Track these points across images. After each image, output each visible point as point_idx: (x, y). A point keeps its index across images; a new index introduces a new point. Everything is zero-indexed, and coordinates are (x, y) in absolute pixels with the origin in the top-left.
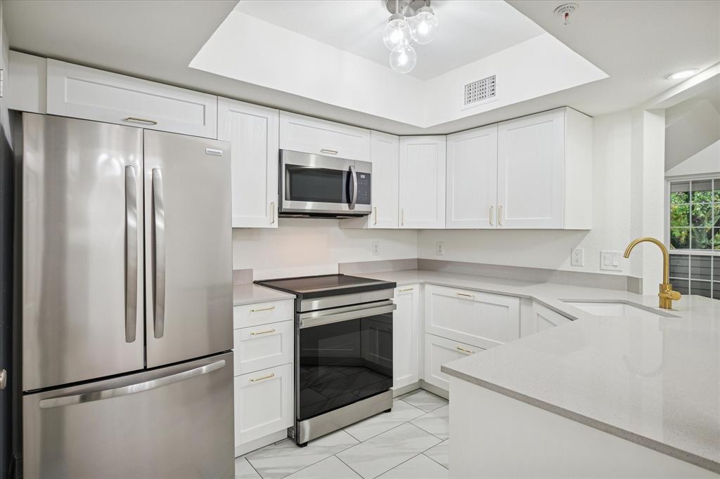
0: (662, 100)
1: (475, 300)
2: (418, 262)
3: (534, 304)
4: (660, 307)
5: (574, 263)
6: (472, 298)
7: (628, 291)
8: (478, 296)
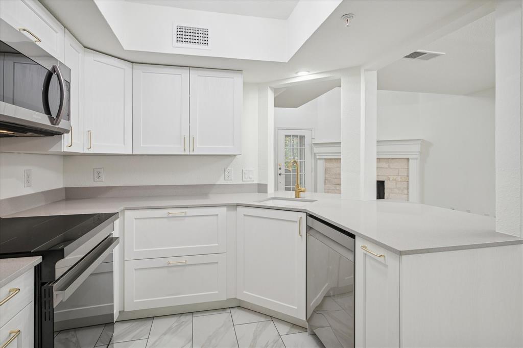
0: (283, 83)
1: (187, 215)
2: (66, 191)
3: (239, 209)
4: (296, 197)
5: (227, 178)
6: (183, 215)
7: (259, 192)
8: (189, 212)
